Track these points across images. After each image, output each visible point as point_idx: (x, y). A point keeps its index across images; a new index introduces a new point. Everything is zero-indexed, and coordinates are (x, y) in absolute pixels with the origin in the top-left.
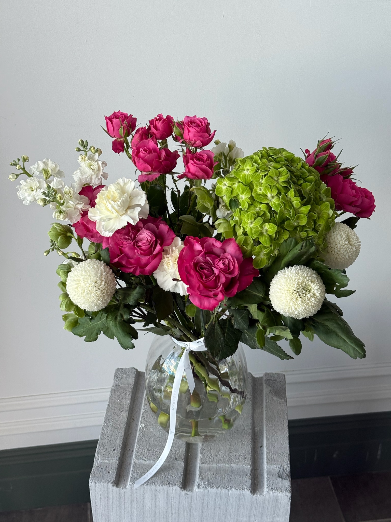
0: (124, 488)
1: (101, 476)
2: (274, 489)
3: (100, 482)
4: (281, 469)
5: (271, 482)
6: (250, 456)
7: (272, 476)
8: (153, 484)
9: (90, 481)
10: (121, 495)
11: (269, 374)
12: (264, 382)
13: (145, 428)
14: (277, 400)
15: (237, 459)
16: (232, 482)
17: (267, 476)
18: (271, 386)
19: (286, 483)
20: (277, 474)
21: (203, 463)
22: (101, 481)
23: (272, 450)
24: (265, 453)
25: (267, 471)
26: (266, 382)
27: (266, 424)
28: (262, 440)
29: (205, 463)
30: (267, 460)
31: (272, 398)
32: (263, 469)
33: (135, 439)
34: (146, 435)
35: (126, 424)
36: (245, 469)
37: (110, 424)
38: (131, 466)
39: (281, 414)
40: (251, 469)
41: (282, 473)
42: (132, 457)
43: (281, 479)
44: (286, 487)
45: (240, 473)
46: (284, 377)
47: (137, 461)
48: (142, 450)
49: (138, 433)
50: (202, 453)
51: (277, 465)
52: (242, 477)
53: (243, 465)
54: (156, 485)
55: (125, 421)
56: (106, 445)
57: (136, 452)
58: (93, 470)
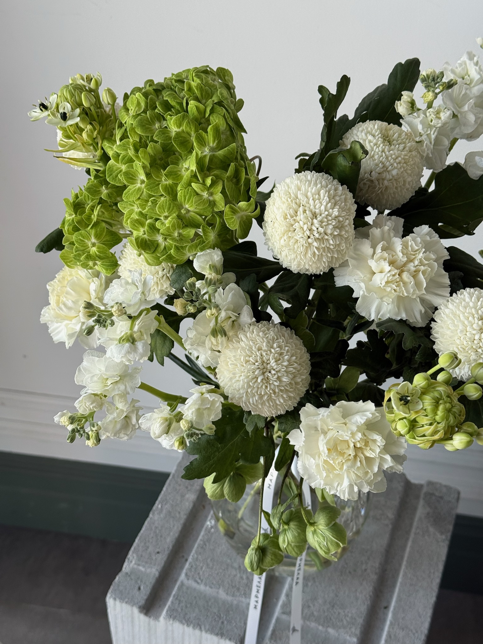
0: (156, 619)
1: (127, 591)
3: (122, 601)
6: (361, 621)
8: (197, 627)
9: (108, 596)
10: (151, 626)
11: (435, 485)
12: (422, 495)
13: (215, 528)
15: (339, 621)
18: (431, 505)
21: (284, 613)
22: (125, 600)
23: (401, 621)
26: (426, 496)
27: (404, 570)
28: (391, 597)
29: (287, 614)
31: (427, 527)
34: (213, 539)
35: (189, 514)
36: (347, 642)
37: (166, 506)
42: (183, 570)
46: (456, 496)
47: (186, 580)
48: (199, 564)
49: (202, 533)
50: (287, 595)
53: (346, 635)
54: (202, 631)
55: (189, 507)
56: (149, 541)
57: (190, 564)
58: (119, 577)
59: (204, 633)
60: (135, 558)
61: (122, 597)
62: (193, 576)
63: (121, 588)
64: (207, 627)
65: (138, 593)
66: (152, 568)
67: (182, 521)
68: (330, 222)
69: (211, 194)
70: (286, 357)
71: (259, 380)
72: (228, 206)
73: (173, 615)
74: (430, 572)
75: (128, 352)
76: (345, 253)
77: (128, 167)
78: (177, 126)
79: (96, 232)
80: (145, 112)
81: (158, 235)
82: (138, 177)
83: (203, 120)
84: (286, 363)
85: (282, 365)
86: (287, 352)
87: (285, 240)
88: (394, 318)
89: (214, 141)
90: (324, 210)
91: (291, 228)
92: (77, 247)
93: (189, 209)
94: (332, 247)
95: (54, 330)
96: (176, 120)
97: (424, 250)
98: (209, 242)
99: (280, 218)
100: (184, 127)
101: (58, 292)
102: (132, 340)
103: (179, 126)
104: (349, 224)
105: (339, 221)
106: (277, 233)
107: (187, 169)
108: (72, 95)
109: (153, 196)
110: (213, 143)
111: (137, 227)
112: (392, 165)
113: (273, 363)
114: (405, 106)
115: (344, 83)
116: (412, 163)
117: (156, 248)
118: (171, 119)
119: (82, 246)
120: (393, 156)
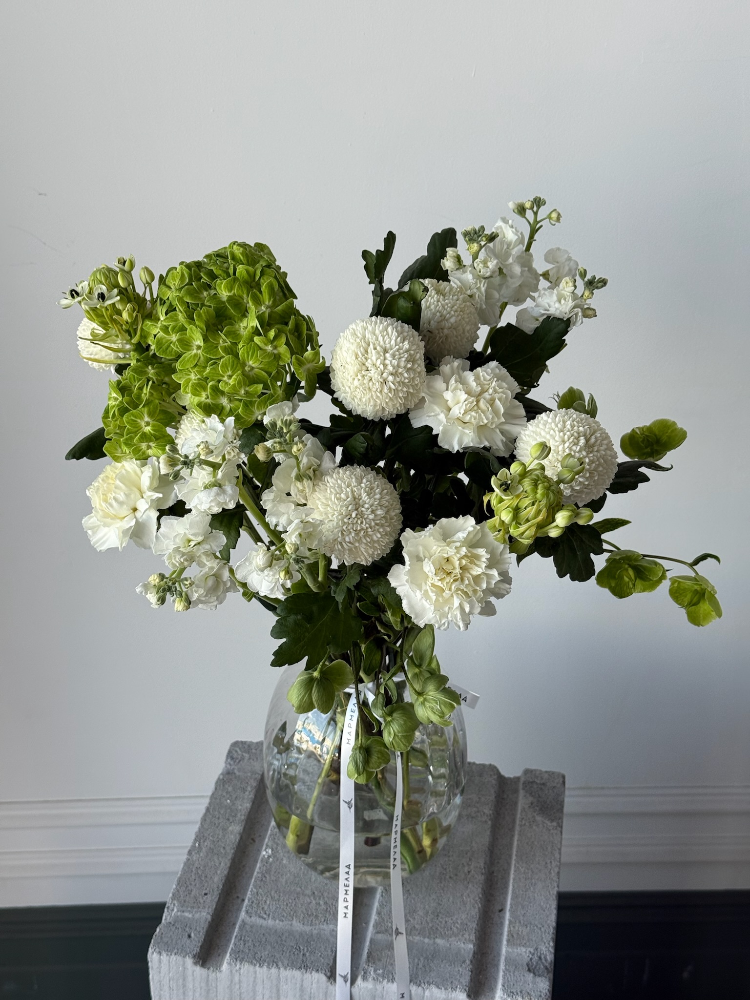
0: (217, 969)
1: (174, 942)
2: (515, 993)
3: (169, 954)
4: (536, 955)
5: (511, 979)
6: (474, 925)
7: (514, 967)
8: (273, 965)
9: (150, 950)
10: (210, 984)
11: (534, 772)
12: (521, 786)
13: (274, 857)
14: (543, 822)
15: (448, 930)
16: (431, 973)
17: (504, 968)
18: (533, 794)
19: (542, 984)
20: (525, 964)
21: (378, 933)
22: (173, 951)
23: (522, 918)
24: (507, 923)
25: (506, 958)
26: (526, 786)
27: (515, 866)
28: (505, 899)
29: (383, 933)
30: (508, 936)
31: (534, 817)
32: (499, 955)
33: (252, 878)
34: (273, 870)
35: (237, 848)
36: (463, 951)
37: (206, 844)
38: (235, 928)
39: (547, 848)
40: (474, 951)
41: (537, 963)
42: (241, 910)
43: (532, 975)
44: (540, 992)
45: (451, 956)
46: (561, 780)
47: (248, 918)
48: (261, 898)
49: (258, 865)
50: (379, 913)
51: (529, 947)
52: (453, 966)
53: (459, 943)
54: (279, 968)
55: (235, 840)
56: (191, 884)
57: (249, 900)
58: (160, 929)
59: (282, 969)
60: (176, 905)
61: (169, 948)
62: (256, 912)
63: (165, 940)
64: (286, 962)
65: (188, 941)
66: (200, 911)
67: (230, 857)
68: (402, 355)
69: (275, 348)
70: (377, 491)
71: (354, 515)
72: (294, 357)
73: (239, 957)
74: (546, 863)
75: (218, 494)
76: (419, 388)
77: (181, 335)
78: (228, 290)
79: (149, 410)
80: (190, 284)
81: (221, 397)
82: (192, 343)
83: (254, 283)
84: (378, 496)
85: (375, 499)
86: (378, 486)
87: (359, 380)
88: (477, 446)
89: (270, 299)
90: (394, 345)
91: (364, 367)
92: (128, 429)
93: (253, 365)
94: (407, 381)
95: (97, 542)
96: (227, 284)
97: (495, 379)
98: (278, 395)
99: (350, 359)
100: (235, 291)
101: (105, 490)
102: (218, 485)
103: (230, 291)
104: (420, 358)
105: (410, 355)
106: (349, 375)
107: (246, 328)
108: (107, 277)
109: (213, 359)
110: (269, 302)
111: (198, 391)
112: (449, 313)
113: (364, 497)
114: (452, 260)
115: (390, 239)
116: (468, 311)
117: (221, 411)
118: (222, 283)
119: (134, 428)
120: (449, 305)
